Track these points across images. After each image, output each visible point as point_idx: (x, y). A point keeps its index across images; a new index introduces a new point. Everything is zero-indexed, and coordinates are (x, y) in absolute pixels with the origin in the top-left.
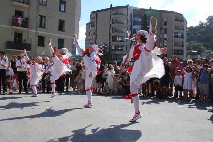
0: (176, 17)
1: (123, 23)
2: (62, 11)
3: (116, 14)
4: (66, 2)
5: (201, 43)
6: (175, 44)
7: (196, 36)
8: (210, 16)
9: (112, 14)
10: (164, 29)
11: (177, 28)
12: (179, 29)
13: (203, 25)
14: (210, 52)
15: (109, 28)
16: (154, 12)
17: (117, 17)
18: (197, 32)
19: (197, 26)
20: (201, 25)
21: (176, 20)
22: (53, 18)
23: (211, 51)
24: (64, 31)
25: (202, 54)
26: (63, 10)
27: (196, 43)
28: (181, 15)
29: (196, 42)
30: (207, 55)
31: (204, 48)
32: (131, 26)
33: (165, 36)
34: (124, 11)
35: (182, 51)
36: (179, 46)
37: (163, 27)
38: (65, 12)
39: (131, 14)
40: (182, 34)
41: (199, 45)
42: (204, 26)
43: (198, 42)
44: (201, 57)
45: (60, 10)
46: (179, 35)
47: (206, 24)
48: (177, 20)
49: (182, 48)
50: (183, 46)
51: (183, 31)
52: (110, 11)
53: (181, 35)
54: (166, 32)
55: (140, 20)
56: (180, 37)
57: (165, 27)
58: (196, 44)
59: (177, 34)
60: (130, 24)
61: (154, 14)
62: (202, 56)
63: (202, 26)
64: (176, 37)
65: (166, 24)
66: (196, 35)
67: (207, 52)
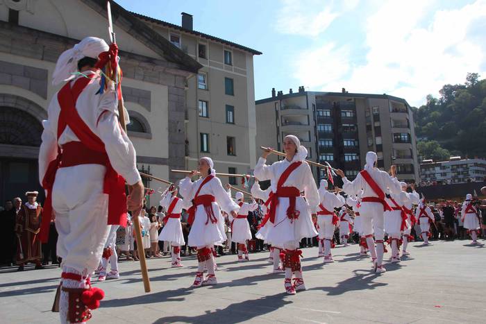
0: (393, 104)
1: (300, 124)
2: (230, 123)
3: (286, 107)
4: (235, 108)
5: (436, 142)
6: (398, 154)
7: (425, 127)
8: (445, 86)
9: (279, 108)
10: (375, 128)
11: (398, 124)
12: (402, 126)
13: (436, 104)
14: (458, 159)
15: (276, 134)
16: (353, 98)
17: (289, 113)
18: (425, 118)
19: (423, 106)
20: (432, 102)
21: (396, 111)
22: (218, 135)
23: (460, 157)
24: (235, 155)
25: (442, 165)
26: (231, 121)
27: (426, 142)
28: (403, 101)
29: (425, 139)
30: (452, 166)
31: (445, 151)
32: (315, 127)
33: (378, 141)
34: (302, 102)
35: (412, 166)
36: (404, 157)
37: (372, 124)
38: (233, 123)
39: (314, 105)
40: (409, 135)
41: (432, 144)
42: (438, 106)
43: (430, 139)
44: (442, 171)
45: (227, 122)
46: (402, 137)
47: (441, 101)
48: (396, 109)
49: (411, 161)
50: (411, 157)
51: (409, 130)
52: (276, 103)
53: (406, 137)
54: (378, 133)
55: (329, 114)
56: (404, 142)
57: (377, 124)
58: (427, 145)
59: (399, 137)
60: (312, 123)
61: (353, 100)
62: (444, 168)
63: (434, 105)
64: (399, 141)
65: (377, 118)
66: (424, 125)
67: (452, 160)
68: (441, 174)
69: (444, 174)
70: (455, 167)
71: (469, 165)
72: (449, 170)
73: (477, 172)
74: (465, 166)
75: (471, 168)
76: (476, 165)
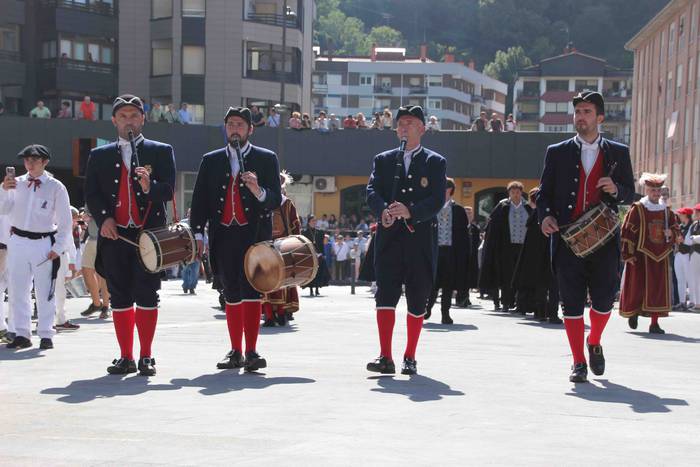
14: (398, 57)
23: (403, 51)
25: (350, 69)
30: (380, 76)
62: (353, 79)
67: (381, 56)
68: (344, 97)
69: (351, 101)
70: (386, 81)
71: (429, 80)
72: (366, 89)
73: (448, 104)
74: (415, 82)
75: (432, 91)
76: (449, 81)
